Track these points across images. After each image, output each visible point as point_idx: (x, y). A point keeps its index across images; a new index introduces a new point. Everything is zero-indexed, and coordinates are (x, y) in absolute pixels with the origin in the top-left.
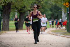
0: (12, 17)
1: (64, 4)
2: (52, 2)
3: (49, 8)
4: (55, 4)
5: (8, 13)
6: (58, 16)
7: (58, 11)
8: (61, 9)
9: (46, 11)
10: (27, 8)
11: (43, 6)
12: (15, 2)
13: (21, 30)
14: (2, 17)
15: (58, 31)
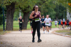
0: (16, 17)
1: (69, 4)
2: (57, 2)
3: (53, 8)
4: (60, 4)
5: (12, 13)
6: (62, 16)
7: (62, 12)
8: (65, 9)
9: (51, 11)
10: (31, 8)
11: (47, 6)
12: (19, 2)
13: (25, 30)
14: (6, 17)
15: (62, 31)
